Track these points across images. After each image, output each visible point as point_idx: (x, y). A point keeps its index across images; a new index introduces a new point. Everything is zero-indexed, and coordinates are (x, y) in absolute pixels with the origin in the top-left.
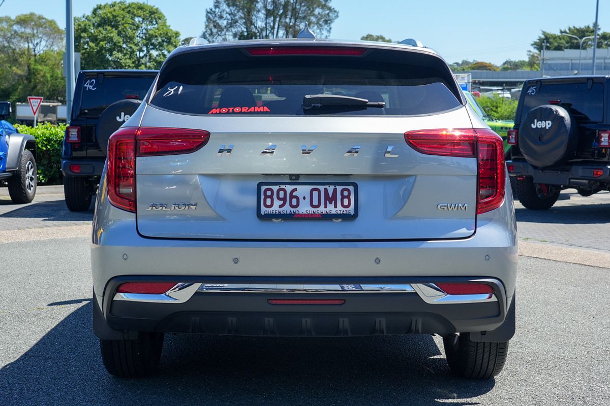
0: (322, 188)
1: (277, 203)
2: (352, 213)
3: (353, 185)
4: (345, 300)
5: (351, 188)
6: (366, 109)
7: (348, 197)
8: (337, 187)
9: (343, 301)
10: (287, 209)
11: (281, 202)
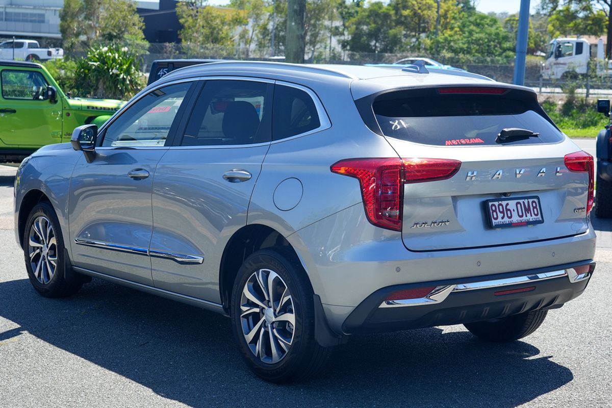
0: (521, 201)
1: (500, 215)
2: (540, 219)
3: (537, 198)
4: (535, 287)
5: (536, 200)
6: (529, 138)
7: (536, 207)
8: (529, 200)
9: (534, 288)
10: (506, 220)
11: (502, 215)
